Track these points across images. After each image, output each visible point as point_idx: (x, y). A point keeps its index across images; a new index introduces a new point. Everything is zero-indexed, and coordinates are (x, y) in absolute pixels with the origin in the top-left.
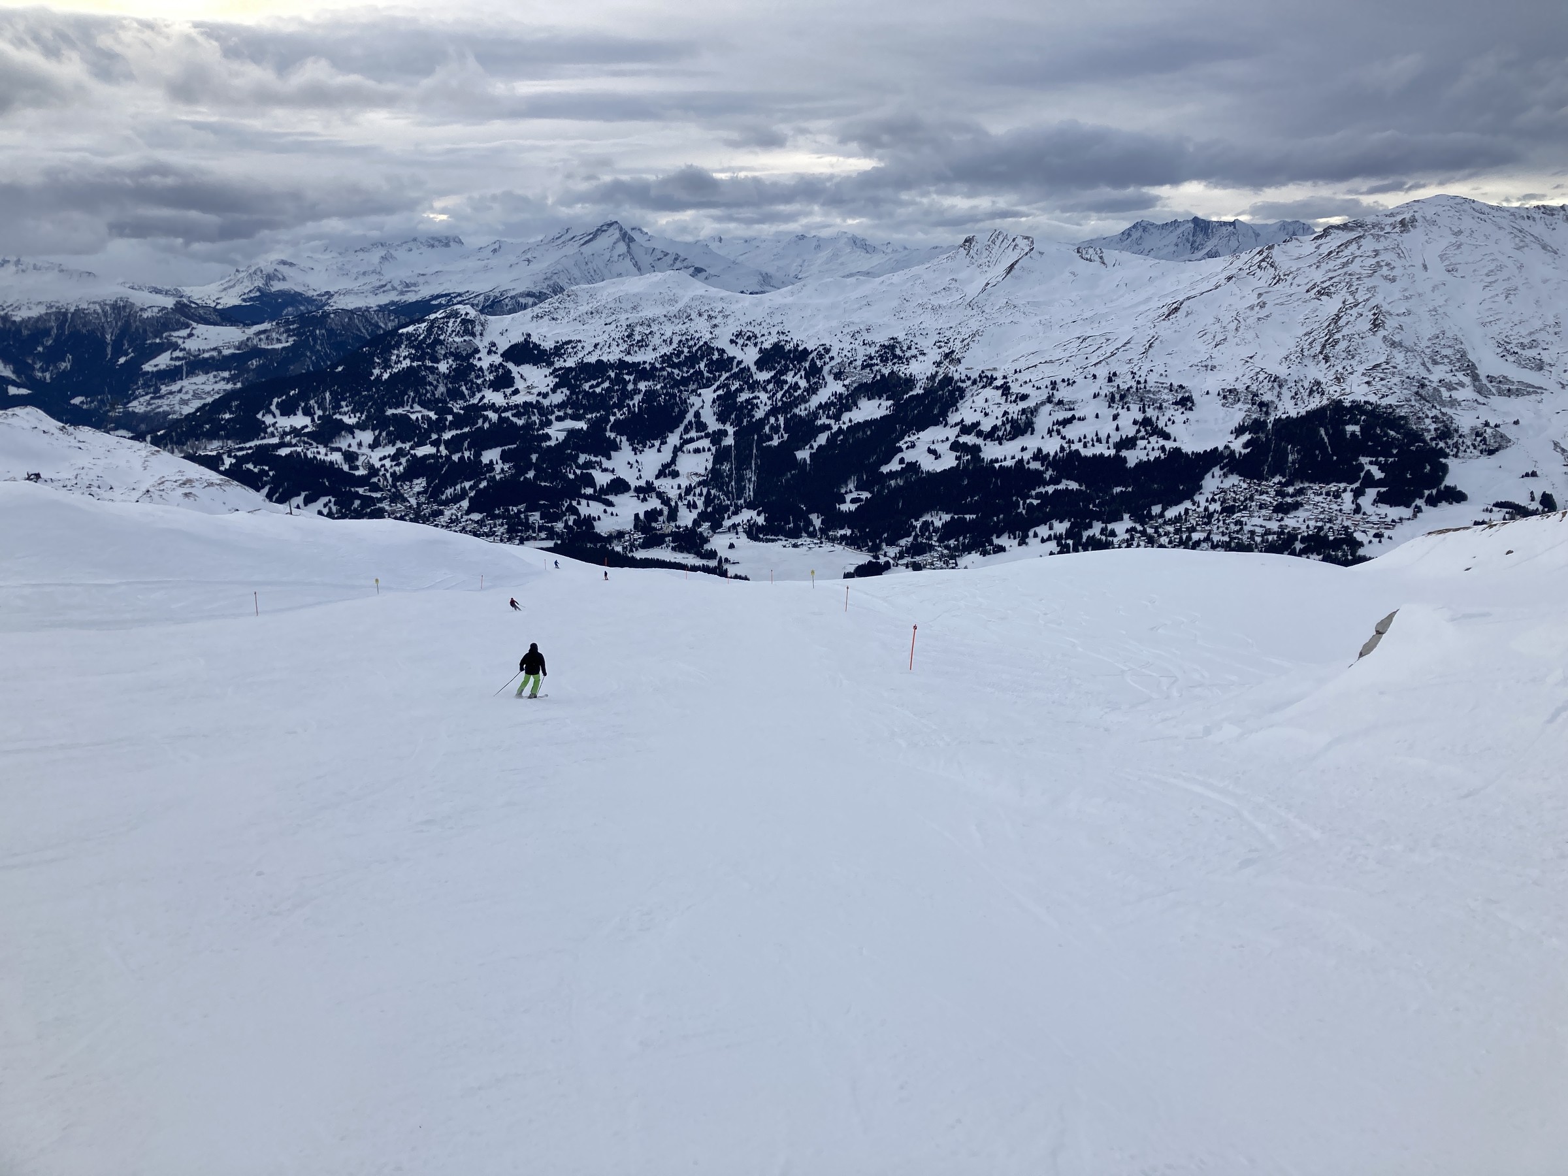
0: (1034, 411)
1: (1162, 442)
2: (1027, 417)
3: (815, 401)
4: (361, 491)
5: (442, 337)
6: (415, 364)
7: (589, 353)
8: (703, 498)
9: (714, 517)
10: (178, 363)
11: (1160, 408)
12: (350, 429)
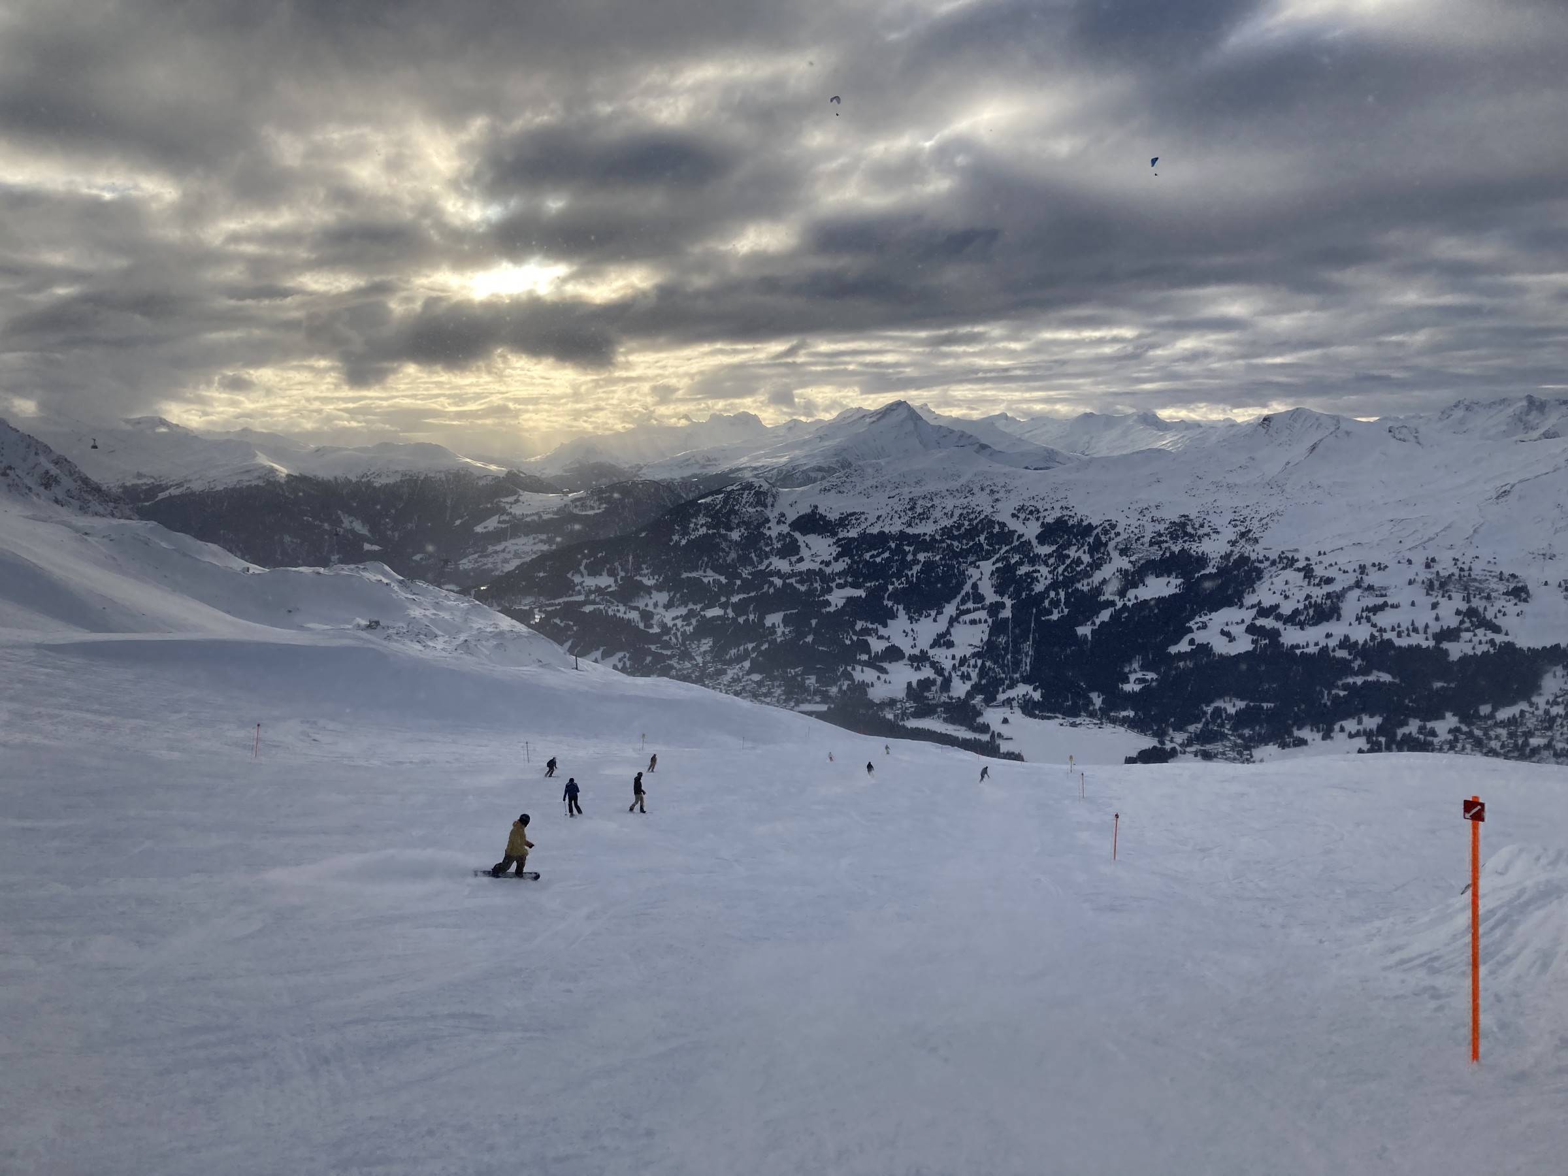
0: (1340, 596)
1: (1491, 635)
2: (1332, 601)
3: (1098, 577)
4: (653, 648)
5: (736, 508)
6: (710, 532)
7: (872, 524)
8: (977, 670)
9: (988, 689)
10: (503, 526)
11: (1488, 598)
12: (648, 590)
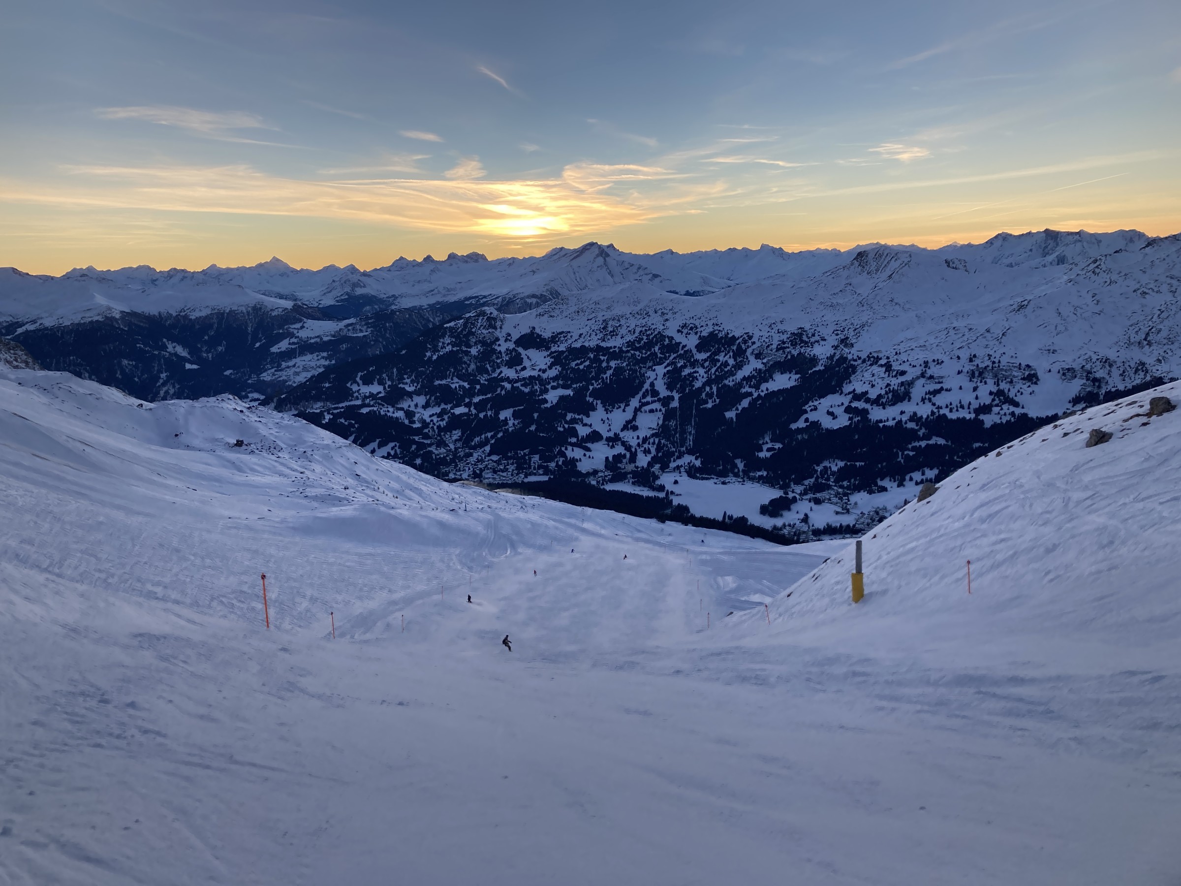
0: (911, 383)
1: (1012, 409)
2: (905, 388)
3: (740, 375)
4: (416, 438)
5: (473, 330)
6: (455, 349)
7: (576, 340)
8: (655, 446)
9: (663, 460)
10: (293, 347)
11: (1011, 382)
12: (410, 395)
